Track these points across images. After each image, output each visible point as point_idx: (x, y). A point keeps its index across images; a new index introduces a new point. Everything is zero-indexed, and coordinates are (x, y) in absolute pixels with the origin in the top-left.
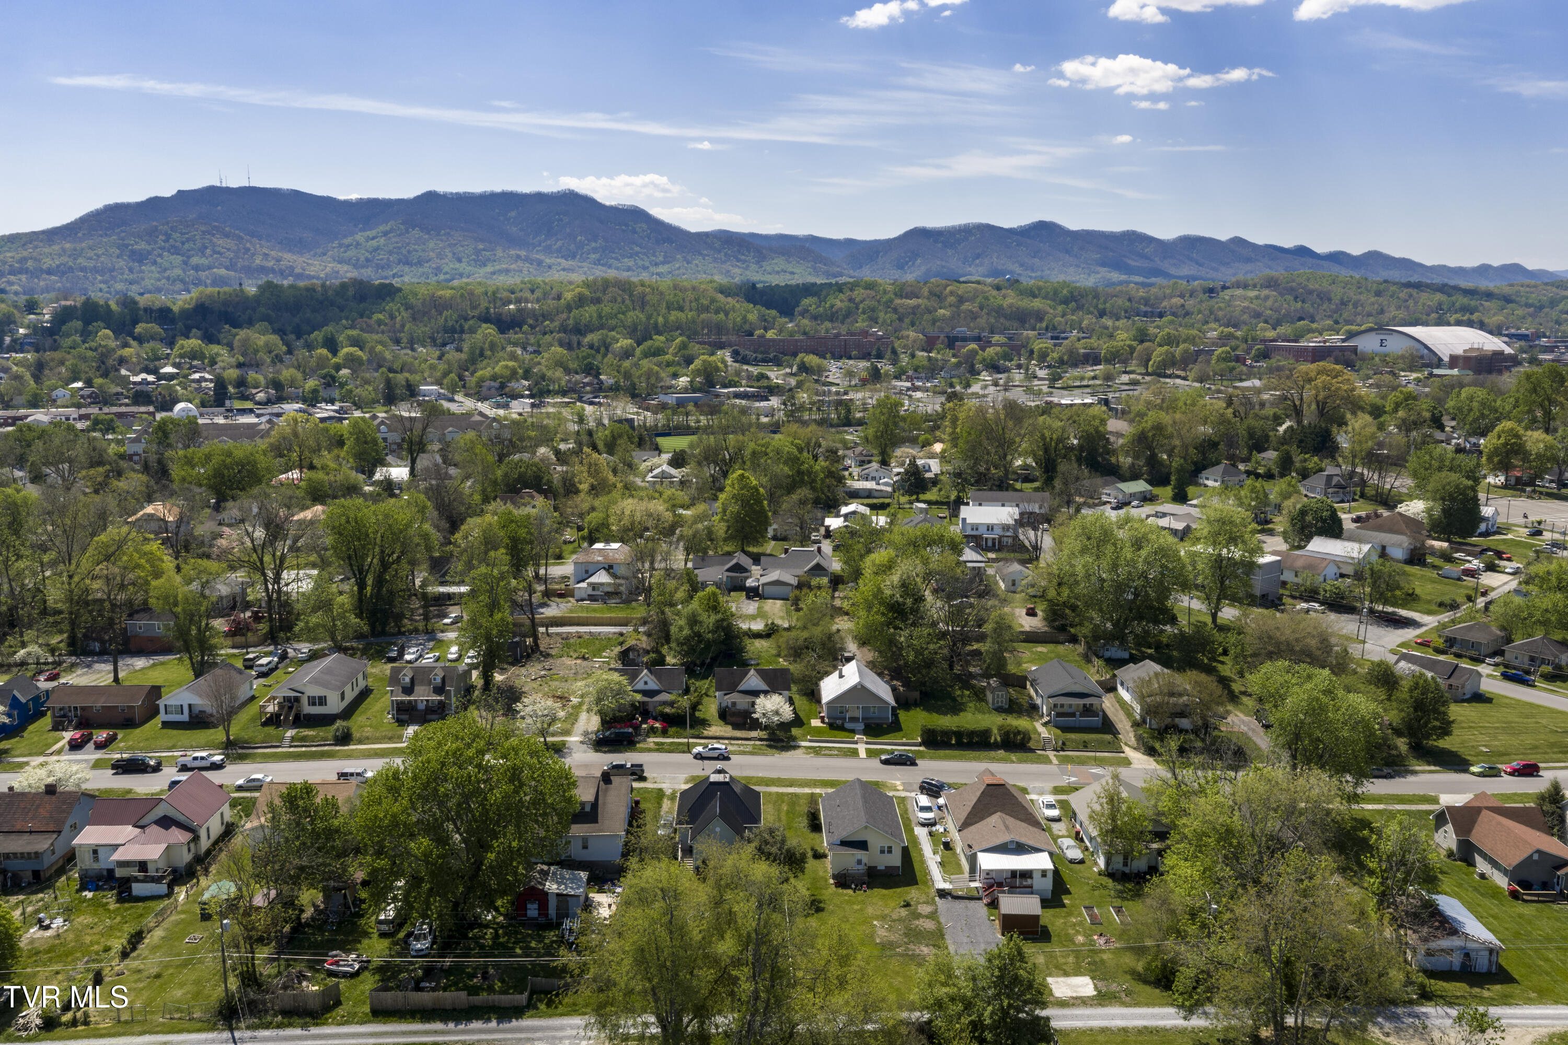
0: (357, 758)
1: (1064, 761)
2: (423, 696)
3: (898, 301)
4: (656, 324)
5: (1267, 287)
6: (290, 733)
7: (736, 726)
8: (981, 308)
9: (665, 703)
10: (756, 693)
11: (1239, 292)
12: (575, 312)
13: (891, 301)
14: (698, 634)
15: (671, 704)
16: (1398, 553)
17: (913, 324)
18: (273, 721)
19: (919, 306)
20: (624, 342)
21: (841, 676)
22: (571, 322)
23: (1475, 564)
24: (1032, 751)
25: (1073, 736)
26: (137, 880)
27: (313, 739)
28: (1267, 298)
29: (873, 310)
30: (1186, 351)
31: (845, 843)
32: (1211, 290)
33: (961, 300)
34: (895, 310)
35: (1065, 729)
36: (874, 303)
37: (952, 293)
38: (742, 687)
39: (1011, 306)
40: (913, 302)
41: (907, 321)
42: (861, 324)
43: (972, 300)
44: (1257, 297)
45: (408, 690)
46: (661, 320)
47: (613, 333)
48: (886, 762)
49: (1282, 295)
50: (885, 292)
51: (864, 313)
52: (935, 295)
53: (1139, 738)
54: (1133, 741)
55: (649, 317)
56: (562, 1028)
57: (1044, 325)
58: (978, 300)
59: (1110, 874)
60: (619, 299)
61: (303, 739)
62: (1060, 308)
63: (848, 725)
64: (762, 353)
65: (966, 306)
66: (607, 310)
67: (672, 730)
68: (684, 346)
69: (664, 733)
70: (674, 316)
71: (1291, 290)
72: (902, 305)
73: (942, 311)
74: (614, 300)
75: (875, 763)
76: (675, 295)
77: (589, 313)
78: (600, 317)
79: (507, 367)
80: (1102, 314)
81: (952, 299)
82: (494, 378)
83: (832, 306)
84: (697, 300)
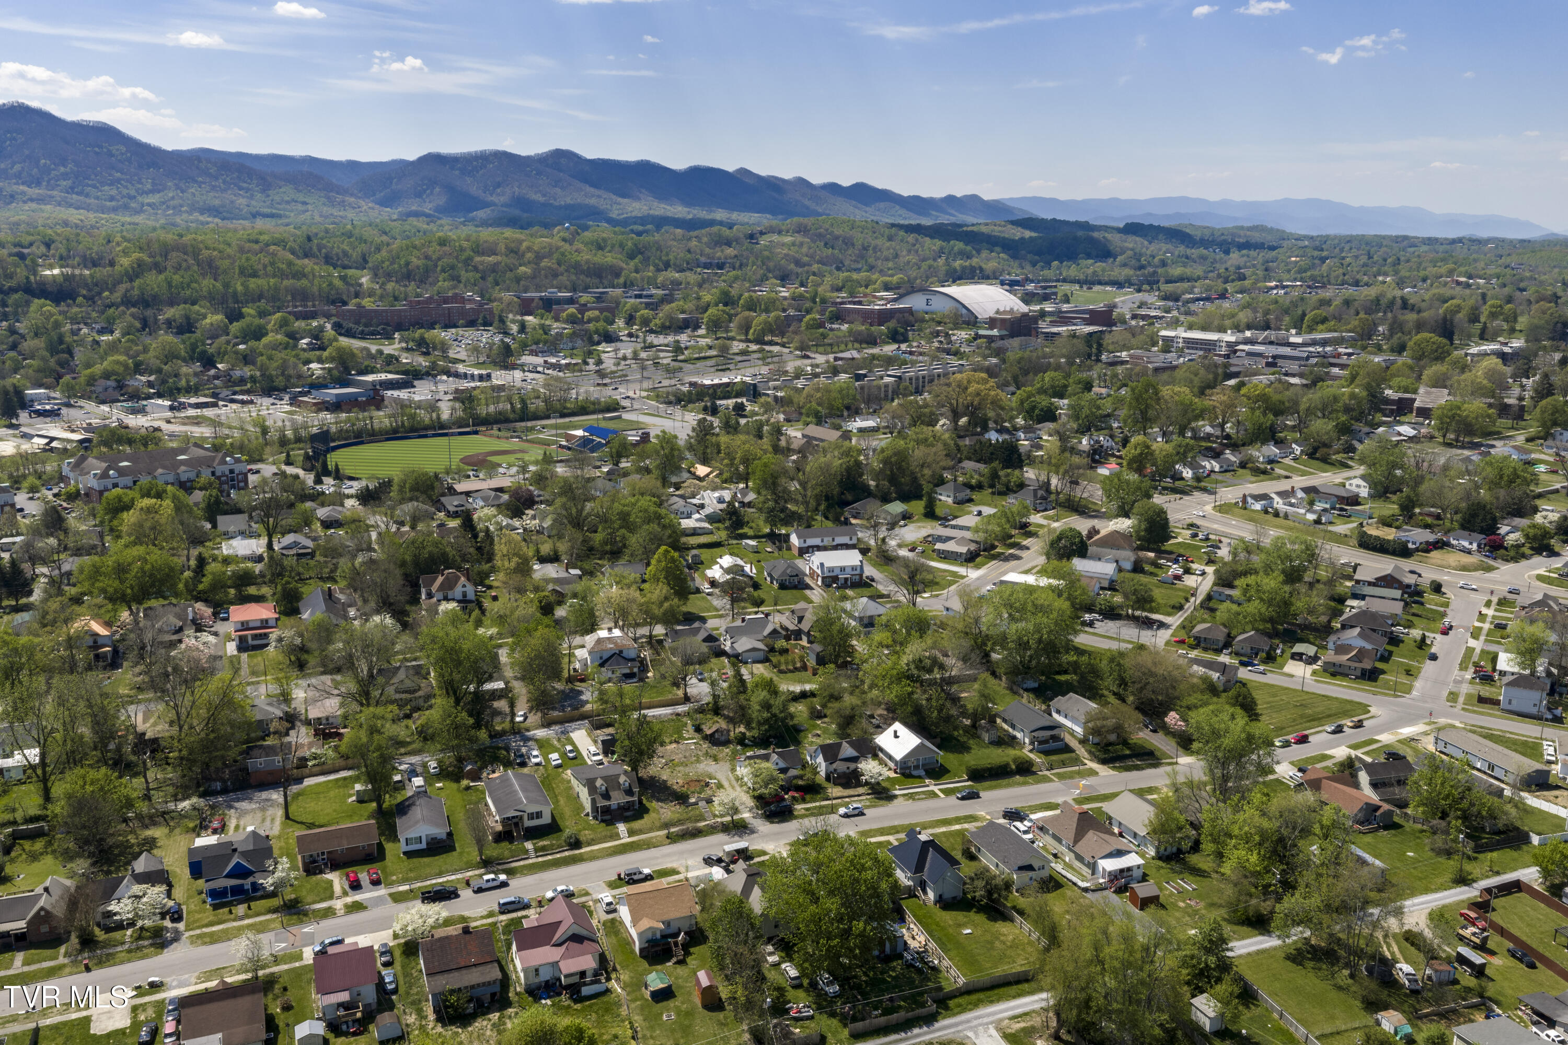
0: (602, 857)
1: (1061, 777)
2: (618, 799)
3: (478, 259)
4: (235, 293)
5: (799, 232)
6: (529, 845)
7: (846, 786)
8: (559, 264)
9: (796, 777)
10: (855, 760)
11: (775, 238)
12: (137, 283)
13: (470, 259)
14: (774, 715)
15: (801, 777)
16: (1128, 566)
17: (497, 284)
18: (504, 836)
19: (498, 263)
20: (214, 319)
21: (896, 736)
22: (136, 292)
23: (1176, 569)
24: (1034, 773)
25: (1054, 758)
26: (585, 984)
27: (551, 847)
28: (801, 244)
29: (453, 267)
30: (778, 318)
31: (1021, 868)
32: (751, 236)
33: (539, 257)
34: (476, 269)
35: (1047, 753)
36: (452, 261)
37: (529, 249)
38: (841, 756)
39: (587, 262)
40: (491, 259)
41: (490, 279)
42: (443, 284)
43: (549, 255)
44: (794, 244)
45: (606, 796)
46: (240, 288)
47: (196, 307)
48: (963, 798)
49: (814, 242)
50: (462, 250)
51: (443, 271)
52: (512, 251)
53: (1090, 752)
54: (1086, 755)
55: (226, 285)
56: (968, 1021)
57: (622, 280)
58: (555, 256)
59: (1159, 857)
60: (184, 265)
61: (543, 848)
62: (632, 264)
63: (915, 773)
64: (366, 325)
65: (545, 263)
66: (177, 278)
67: (808, 797)
68: (284, 323)
69: (804, 801)
70: (253, 283)
71: (820, 236)
72: (482, 263)
73: (523, 269)
74: (178, 268)
75: (953, 800)
76: (248, 259)
77: (153, 281)
78: (170, 284)
79: (118, 362)
80: (667, 265)
81: (529, 255)
82: (107, 375)
83: (407, 264)
84: (272, 264)
